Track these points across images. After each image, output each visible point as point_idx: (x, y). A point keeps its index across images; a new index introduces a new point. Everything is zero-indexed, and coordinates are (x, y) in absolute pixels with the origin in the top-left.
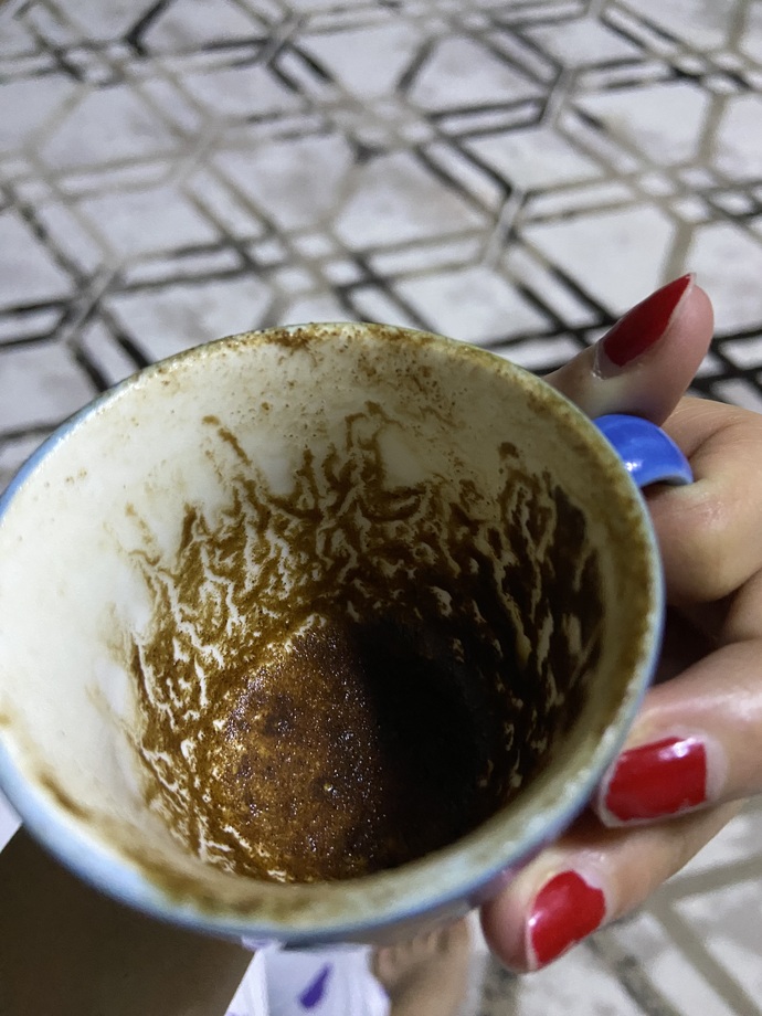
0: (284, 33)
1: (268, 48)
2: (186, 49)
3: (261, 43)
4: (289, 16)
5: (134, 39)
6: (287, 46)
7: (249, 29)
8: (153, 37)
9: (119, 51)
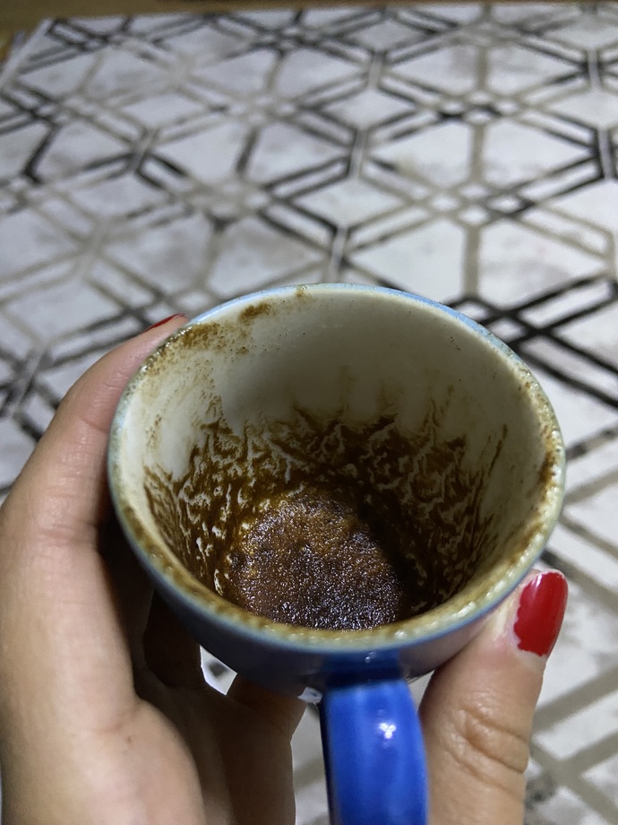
0: (144, 146)
1: (133, 160)
2: (71, 171)
3: (127, 157)
4: (145, 133)
5: (29, 172)
6: (148, 155)
7: (116, 148)
8: (44, 168)
9: (19, 184)
